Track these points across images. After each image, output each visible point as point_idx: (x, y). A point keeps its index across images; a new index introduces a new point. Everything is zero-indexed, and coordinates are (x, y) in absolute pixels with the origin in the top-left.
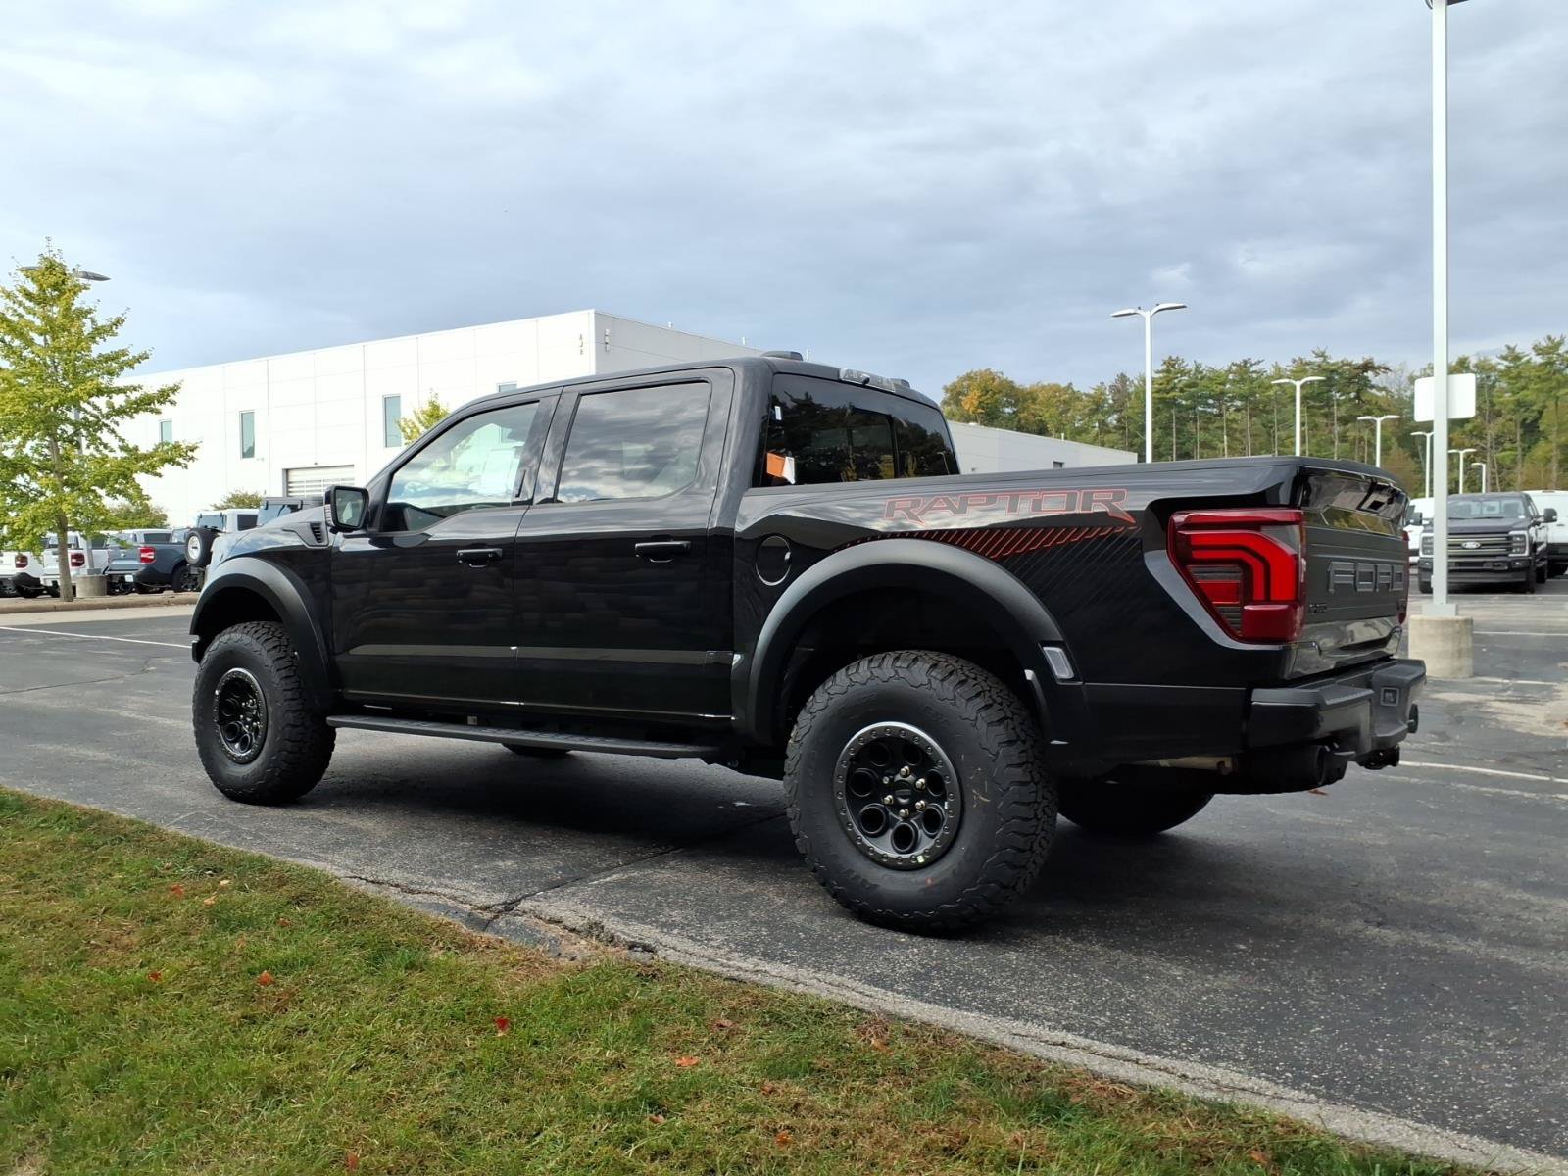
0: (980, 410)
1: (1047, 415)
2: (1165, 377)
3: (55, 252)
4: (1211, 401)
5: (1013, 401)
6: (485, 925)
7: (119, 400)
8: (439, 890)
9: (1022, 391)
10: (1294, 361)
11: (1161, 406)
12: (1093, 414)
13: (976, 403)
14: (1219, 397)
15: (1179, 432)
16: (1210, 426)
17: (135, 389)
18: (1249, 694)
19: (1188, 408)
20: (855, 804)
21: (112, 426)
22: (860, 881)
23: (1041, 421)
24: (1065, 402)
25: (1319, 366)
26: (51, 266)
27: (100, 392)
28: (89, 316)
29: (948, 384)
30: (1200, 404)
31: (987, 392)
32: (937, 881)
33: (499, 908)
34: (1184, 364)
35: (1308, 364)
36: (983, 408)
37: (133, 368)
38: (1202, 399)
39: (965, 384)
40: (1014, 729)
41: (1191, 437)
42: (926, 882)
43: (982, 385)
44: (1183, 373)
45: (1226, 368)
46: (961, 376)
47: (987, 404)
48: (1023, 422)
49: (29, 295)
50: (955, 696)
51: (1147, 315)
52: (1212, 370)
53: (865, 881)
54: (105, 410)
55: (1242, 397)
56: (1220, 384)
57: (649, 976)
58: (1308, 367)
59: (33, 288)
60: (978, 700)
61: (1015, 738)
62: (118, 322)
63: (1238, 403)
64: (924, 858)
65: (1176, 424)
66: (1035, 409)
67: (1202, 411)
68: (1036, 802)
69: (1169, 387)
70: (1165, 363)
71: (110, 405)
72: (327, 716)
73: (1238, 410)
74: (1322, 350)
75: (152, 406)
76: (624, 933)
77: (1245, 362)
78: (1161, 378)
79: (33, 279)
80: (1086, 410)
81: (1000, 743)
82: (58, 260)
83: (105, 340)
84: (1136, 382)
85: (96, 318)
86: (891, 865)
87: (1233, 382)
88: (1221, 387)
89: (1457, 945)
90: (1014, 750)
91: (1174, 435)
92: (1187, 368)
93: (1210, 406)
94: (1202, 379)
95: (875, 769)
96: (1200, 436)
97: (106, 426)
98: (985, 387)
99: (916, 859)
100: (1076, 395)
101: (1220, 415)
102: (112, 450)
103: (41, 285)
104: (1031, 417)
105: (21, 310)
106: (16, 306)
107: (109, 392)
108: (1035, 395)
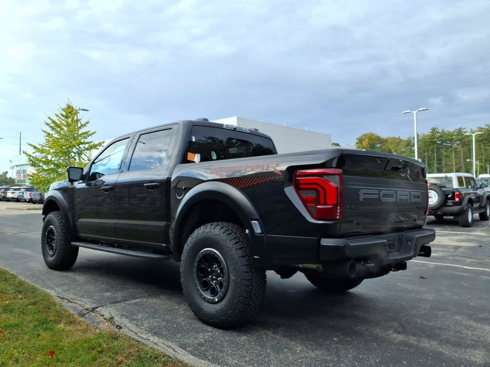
0: (368, 146)
1: (391, 147)
2: (431, 134)
3: (70, 103)
4: (448, 142)
5: (380, 143)
6: (82, 315)
7: (87, 146)
8: (77, 302)
9: (383, 139)
10: (478, 128)
11: (430, 144)
12: (407, 146)
13: (367, 143)
14: (451, 140)
15: (437, 152)
16: (448, 150)
17: (91, 142)
18: (319, 240)
19: (440, 144)
20: (199, 278)
21: (85, 153)
22: (199, 307)
23: (389, 149)
24: (397, 143)
25: (487, 129)
26: (69, 107)
27: (82, 143)
28: (80, 121)
29: (358, 137)
30: (444, 143)
31: (371, 139)
32: (220, 308)
33: (91, 309)
34: (438, 130)
35: (483, 128)
36: (369, 145)
37: (92, 136)
38: (445, 141)
39: (364, 137)
40: (245, 252)
41: (441, 154)
42: (217, 308)
43: (369, 138)
44: (438, 133)
45: (453, 131)
46: (362, 135)
47: (371, 143)
48: (383, 149)
49: (63, 115)
50: (226, 239)
51: (415, 112)
52: (449, 132)
53: (200, 307)
54: (83, 149)
55: (459, 140)
56: (451, 136)
57: (115, 337)
58: (483, 130)
59: (64, 113)
60: (234, 240)
61: (245, 255)
62: (87, 123)
63: (458, 142)
64: (217, 299)
65: (436, 149)
66: (387, 145)
67: (445, 145)
68: (252, 279)
69: (433, 137)
70: (431, 129)
71: (84, 147)
72: (71, 242)
73: (458, 144)
74: (488, 124)
75: (97, 147)
76: (117, 322)
77: (460, 128)
78: (430, 134)
79: (64, 111)
80: (405, 145)
81: (239, 257)
82: (71, 105)
83: (84, 128)
84: (422, 136)
85: (81, 122)
86: (209, 301)
87: (456, 135)
88: (452, 137)
89: (426, 343)
90: (244, 260)
91: (435, 153)
92: (439, 131)
93: (448, 143)
94: (445, 134)
95: (206, 265)
96: (445, 153)
97: (84, 153)
98: (370, 138)
99: (215, 300)
100: (401, 140)
101: (451, 146)
102: (85, 161)
103: (66, 112)
104: (386, 148)
105: (61, 120)
106: (59, 119)
107: (84, 143)
108: (387, 140)
